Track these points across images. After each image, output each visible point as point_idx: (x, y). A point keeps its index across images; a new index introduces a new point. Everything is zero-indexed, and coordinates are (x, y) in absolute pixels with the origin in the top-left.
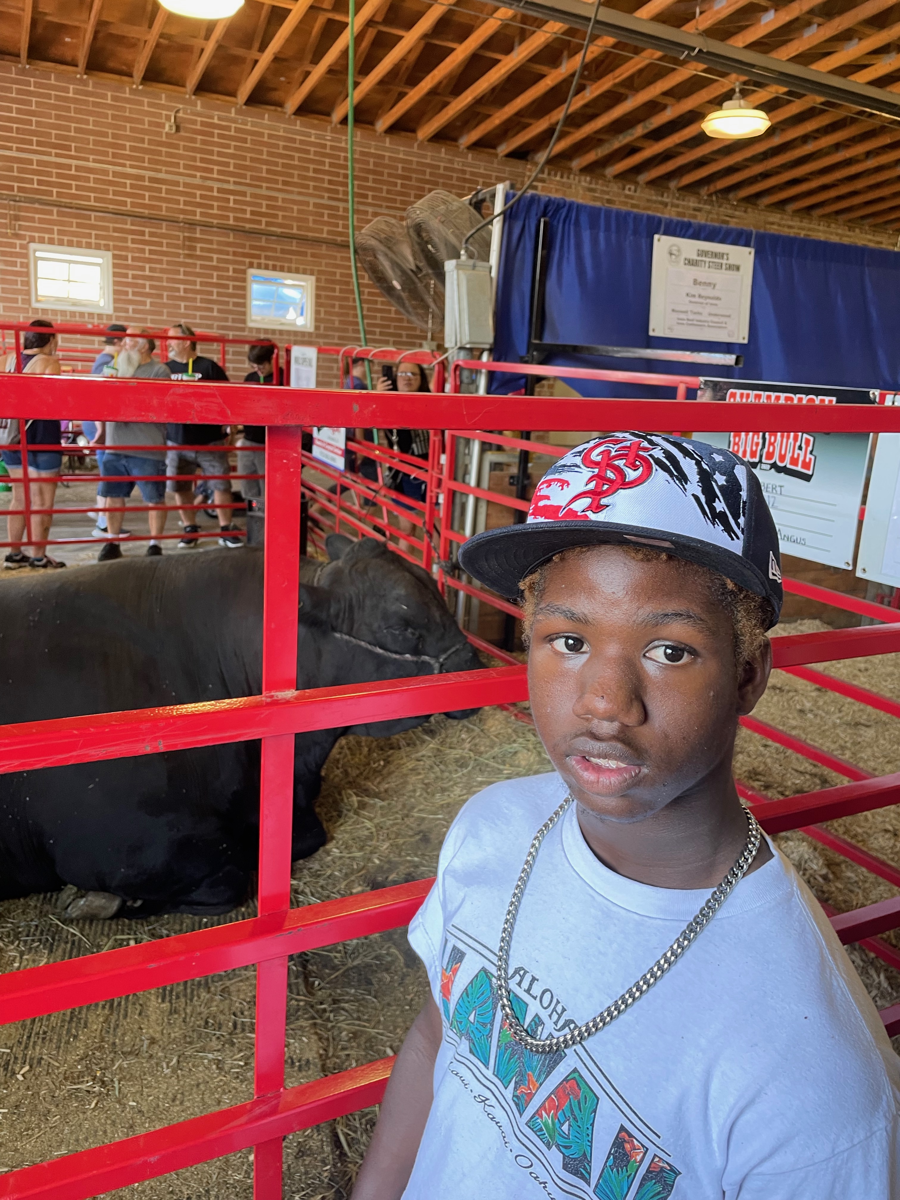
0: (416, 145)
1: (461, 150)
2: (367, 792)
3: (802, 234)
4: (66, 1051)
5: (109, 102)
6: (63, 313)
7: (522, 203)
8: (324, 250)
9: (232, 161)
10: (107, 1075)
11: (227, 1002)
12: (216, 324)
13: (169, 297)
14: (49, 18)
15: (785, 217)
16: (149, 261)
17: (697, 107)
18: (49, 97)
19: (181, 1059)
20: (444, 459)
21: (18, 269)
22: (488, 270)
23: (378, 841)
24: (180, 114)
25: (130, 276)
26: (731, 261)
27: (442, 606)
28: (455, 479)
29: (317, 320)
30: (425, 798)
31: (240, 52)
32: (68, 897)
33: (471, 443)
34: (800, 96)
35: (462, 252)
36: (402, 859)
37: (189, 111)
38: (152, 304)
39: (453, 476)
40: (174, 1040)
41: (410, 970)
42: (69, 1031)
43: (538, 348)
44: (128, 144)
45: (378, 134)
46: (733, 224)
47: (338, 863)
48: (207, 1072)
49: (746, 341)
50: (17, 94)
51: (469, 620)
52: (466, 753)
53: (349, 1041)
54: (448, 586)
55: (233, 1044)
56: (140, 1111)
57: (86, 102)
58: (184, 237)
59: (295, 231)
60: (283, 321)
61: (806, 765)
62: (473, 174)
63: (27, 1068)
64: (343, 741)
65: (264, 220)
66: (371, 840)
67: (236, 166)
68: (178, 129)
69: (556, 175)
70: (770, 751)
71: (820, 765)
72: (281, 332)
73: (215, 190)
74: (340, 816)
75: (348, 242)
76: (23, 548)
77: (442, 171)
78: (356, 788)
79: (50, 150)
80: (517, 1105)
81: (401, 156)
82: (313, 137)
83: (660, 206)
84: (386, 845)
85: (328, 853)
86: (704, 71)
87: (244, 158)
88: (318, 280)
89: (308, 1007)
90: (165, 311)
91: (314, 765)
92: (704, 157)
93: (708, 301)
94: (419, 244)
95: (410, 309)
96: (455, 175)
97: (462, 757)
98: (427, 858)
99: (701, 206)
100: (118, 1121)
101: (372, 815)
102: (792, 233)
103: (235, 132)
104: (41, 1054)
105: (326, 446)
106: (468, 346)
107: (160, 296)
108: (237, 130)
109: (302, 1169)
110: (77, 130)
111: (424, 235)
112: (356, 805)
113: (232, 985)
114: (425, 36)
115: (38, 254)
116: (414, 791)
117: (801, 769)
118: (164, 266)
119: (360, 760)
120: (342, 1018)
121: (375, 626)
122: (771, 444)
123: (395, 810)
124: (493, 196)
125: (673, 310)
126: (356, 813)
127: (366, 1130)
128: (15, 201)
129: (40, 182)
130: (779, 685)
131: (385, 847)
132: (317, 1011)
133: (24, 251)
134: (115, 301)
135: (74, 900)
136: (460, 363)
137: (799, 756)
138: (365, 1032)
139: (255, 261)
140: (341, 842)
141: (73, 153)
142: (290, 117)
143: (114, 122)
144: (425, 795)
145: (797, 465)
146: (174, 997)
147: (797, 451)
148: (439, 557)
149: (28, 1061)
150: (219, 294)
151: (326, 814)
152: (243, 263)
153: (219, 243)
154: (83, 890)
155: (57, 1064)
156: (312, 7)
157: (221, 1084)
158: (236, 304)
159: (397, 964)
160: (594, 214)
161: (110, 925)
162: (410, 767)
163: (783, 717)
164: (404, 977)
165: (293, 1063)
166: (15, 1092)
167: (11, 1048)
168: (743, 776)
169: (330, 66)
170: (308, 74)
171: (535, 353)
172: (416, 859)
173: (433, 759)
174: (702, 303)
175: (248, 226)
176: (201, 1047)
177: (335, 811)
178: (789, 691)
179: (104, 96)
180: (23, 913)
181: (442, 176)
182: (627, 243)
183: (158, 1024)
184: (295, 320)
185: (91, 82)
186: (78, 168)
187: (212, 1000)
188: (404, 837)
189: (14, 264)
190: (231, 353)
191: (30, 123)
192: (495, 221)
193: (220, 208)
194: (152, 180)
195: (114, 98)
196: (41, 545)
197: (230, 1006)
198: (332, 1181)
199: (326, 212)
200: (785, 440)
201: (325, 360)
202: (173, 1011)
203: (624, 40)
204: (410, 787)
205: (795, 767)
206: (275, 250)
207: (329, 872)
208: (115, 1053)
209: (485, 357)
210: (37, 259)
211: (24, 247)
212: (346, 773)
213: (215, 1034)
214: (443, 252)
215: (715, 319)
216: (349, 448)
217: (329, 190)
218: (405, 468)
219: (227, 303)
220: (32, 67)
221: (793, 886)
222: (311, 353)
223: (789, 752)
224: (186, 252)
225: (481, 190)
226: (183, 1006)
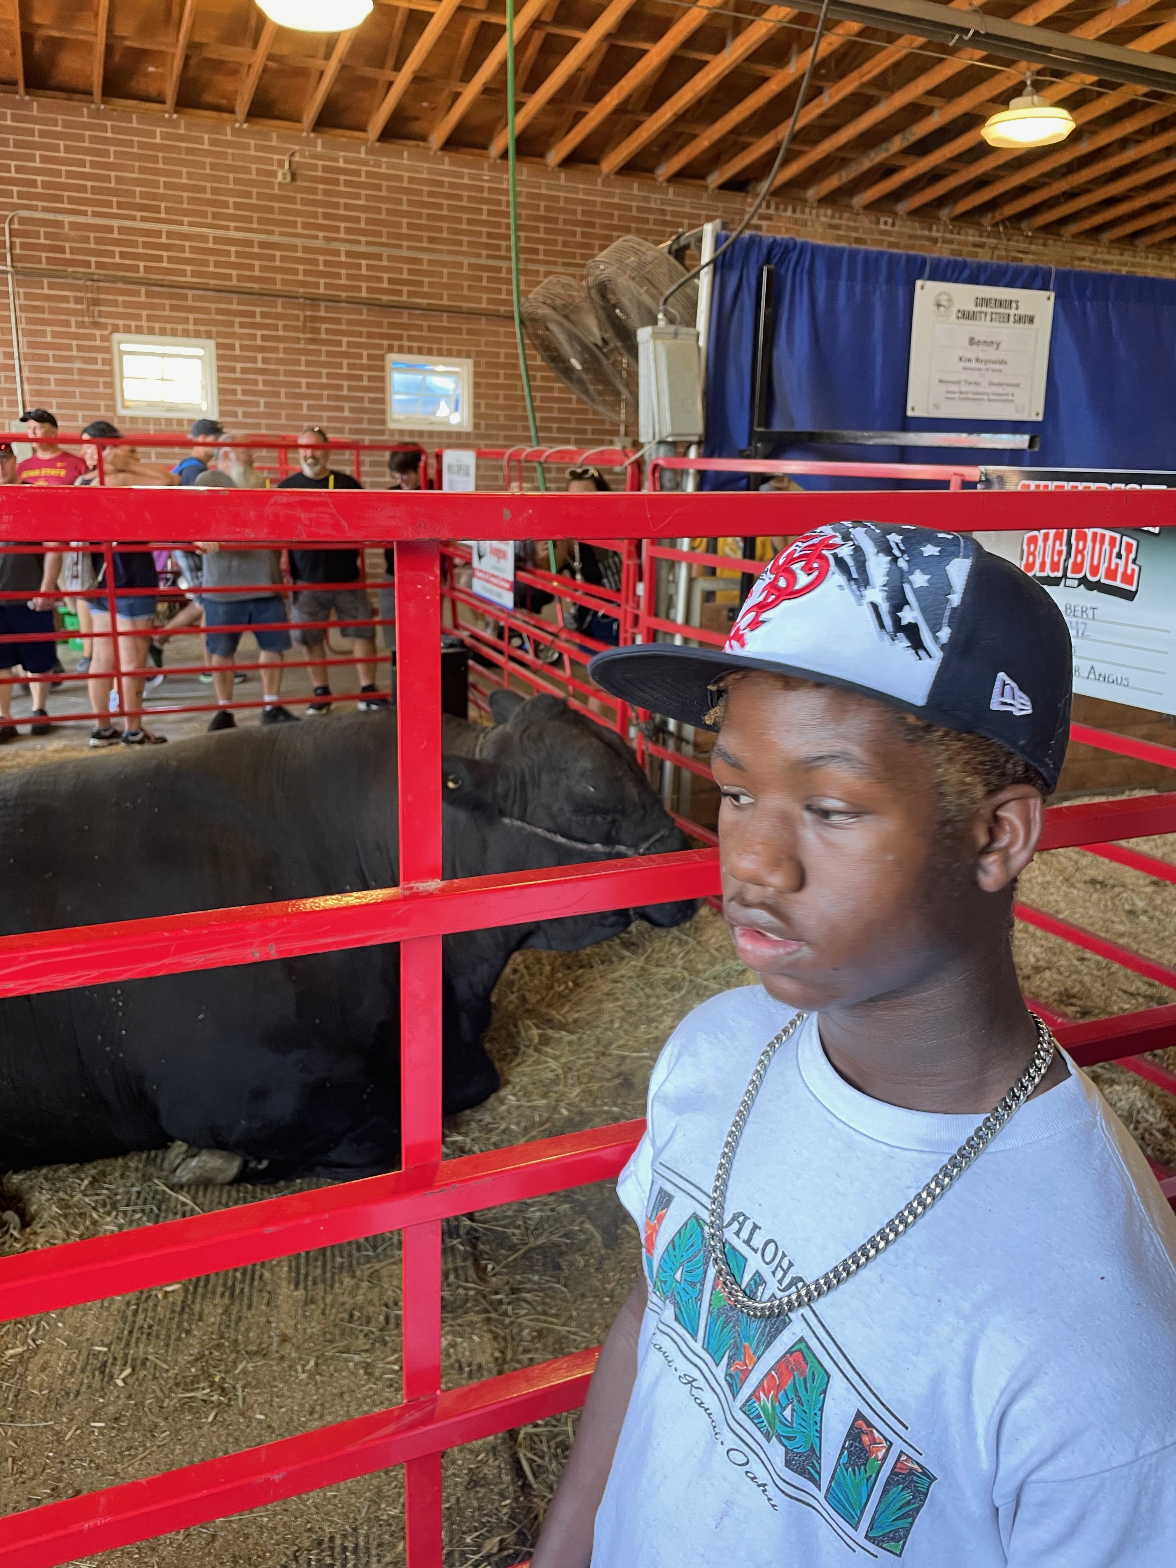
0: (599, 180)
1: (658, 184)
2: (549, 1022)
3: (1124, 270)
4: (177, 1351)
5: (206, 147)
6: (157, 421)
7: (737, 247)
8: (483, 325)
9: (363, 215)
10: (228, 1380)
11: (377, 1289)
12: (347, 427)
13: (288, 395)
14: (128, 43)
15: (1100, 250)
16: (262, 349)
17: (975, 108)
18: (130, 144)
19: (320, 1361)
20: (641, 589)
21: (99, 367)
22: (694, 338)
23: (565, 1086)
24: (296, 158)
25: (238, 370)
26: (1021, 312)
27: (640, 780)
28: (656, 615)
29: (477, 416)
30: (626, 1031)
31: (370, 72)
32: (177, 1157)
33: (677, 566)
34: (1114, 86)
35: (660, 316)
36: (598, 1109)
37: (307, 154)
38: (267, 405)
39: (653, 611)
40: (311, 1337)
41: (610, 1252)
42: (179, 1325)
43: (762, 437)
44: (231, 200)
45: (549, 169)
46: (1028, 261)
47: (515, 1113)
48: (353, 1378)
49: (1040, 418)
50: (90, 142)
51: (678, 800)
52: (679, 973)
53: (533, 1339)
54: (651, 756)
55: (384, 1343)
56: (269, 1427)
57: (176, 149)
58: (305, 316)
59: (445, 302)
60: (433, 419)
61: (1139, 984)
62: (674, 214)
63: (128, 1371)
64: (517, 957)
65: (405, 289)
66: (557, 1084)
67: (369, 221)
68: (294, 177)
69: (785, 210)
70: (1087, 966)
71: (1157, 983)
72: (431, 434)
73: (343, 254)
74: (516, 1054)
75: (512, 312)
76: (113, 720)
77: (634, 213)
78: (535, 1018)
79: (133, 213)
80: (730, 1385)
81: (581, 196)
82: (466, 177)
83: (927, 243)
84: (577, 1090)
85: (502, 1102)
86: (983, 60)
87: (378, 211)
88: (476, 364)
89: (479, 1297)
90: (283, 412)
91: (481, 988)
92: (985, 174)
93: (989, 366)
94: (604, 308)
95: (596, 397)
96: (651, 217)
97: (674, 978)
98: (629, 1107)
99: (983, 240)
100: (242, 1439)
101: (557, 1053)
102: (1109, 269)
103: (367, 177)
104: (146, 1353)
105: (489, 578)
106: (670, 439)
107: (276, 394)
108: (369, 174)
109: (475, 1503)
110: (167, 185)
111: (610, 296)
112: (536, 1039)
113: (384, 1267)
114: (608, 36)
115: (124, 347)
116: (612, 1022)
117: (1133, 989)
118: (281, 355)
119: (541, 981)
120: (523, 1312)
121: (555, 808)
122: (1078, 552)
123: (587, 1046)
124: (700, 240)
125: (941, 381)
126: (537, 1050)
127: (556, 1456)
128: (93, 280)
129: (123, 255)
130: (1100, 878)
131: (575, 1094)
132: (491, 1303)
133: (106, 344)
134: (221, 403)
135: (184, 1160)
136: (661, 462)
137: (1129, 971)
138: (554, 1330)
139: (396, 343)
140: (517, 1088)
141: (163, 216)
142: (435, 153)
143: (213, 173)
144: (626, 1026)
145: (1115, 579)
146: (310, 1283)
147: (1115, 560)
148: (637, 717)
149: (129, 1362)
150: (350, 388)
151: (498, 1051)
152: (380, 347)
153: (350, 322)
154: (196, 1147)
155: (165, 1366)
156: (460, 9)
157: (371, 1393)
158: (372, 400)
159: (593, 1244)
160: (833, 256)
161: (229, 1193)
162: (606, 990)
163: (1105, 921)
164: (602, 1260)
165: (461, 1368)
166: (114, 1402)
167: (109, 1346)
168: (1051, 1000)
169: (485, 84)
170: (457, 95)
171: (759, 445)
172: (615, 1109)
173: (635, 980)
174: (980, 370)
175: (385, 298)
176: (345, 1346)
177: (510, 1047)
178: (1114, 886)
179: (200, 140)
180: (122, 1176)
181: (635, 219)
182: (878, 293)
183: (291, 1317)
184: (448, 417)
185: (182, 122)
186: (170, 235)
187: (357, 1287)
188: (599, 1080)
189: (94, 361)
190: (367, 463)
191: (108, 179)
192: (702, 273)
193: (349, 277)
194: (263, 245)
195: (213, 142)
196: (135, 715)
197: (381, 1294)
198: (514, 1519)
199: (485, 275)
200: (1098, 546)
201: (487, 468)
202: (310, 1301)
203: (873, 25)
204: (606, 1017)
205: (1124, 987)
206: (420, 328)
207: (503, 1126)
208: (238, 1352)
209: (693, 453)
210: (122, 353)
211: (106, 339)
212: (523, 999)
213: (361, 1331)
214: (634, 316)
215: (999, 390)
216: (519, 579)
217: (487, 246)
218: (591, 603)
219: (361, 399)
220: (109, 107)
221: (1095, 1115)
222: (468, 458)
223: (1116, 966)
224: (308, 336)
225: (684, 233)
226: (322, 1294)
